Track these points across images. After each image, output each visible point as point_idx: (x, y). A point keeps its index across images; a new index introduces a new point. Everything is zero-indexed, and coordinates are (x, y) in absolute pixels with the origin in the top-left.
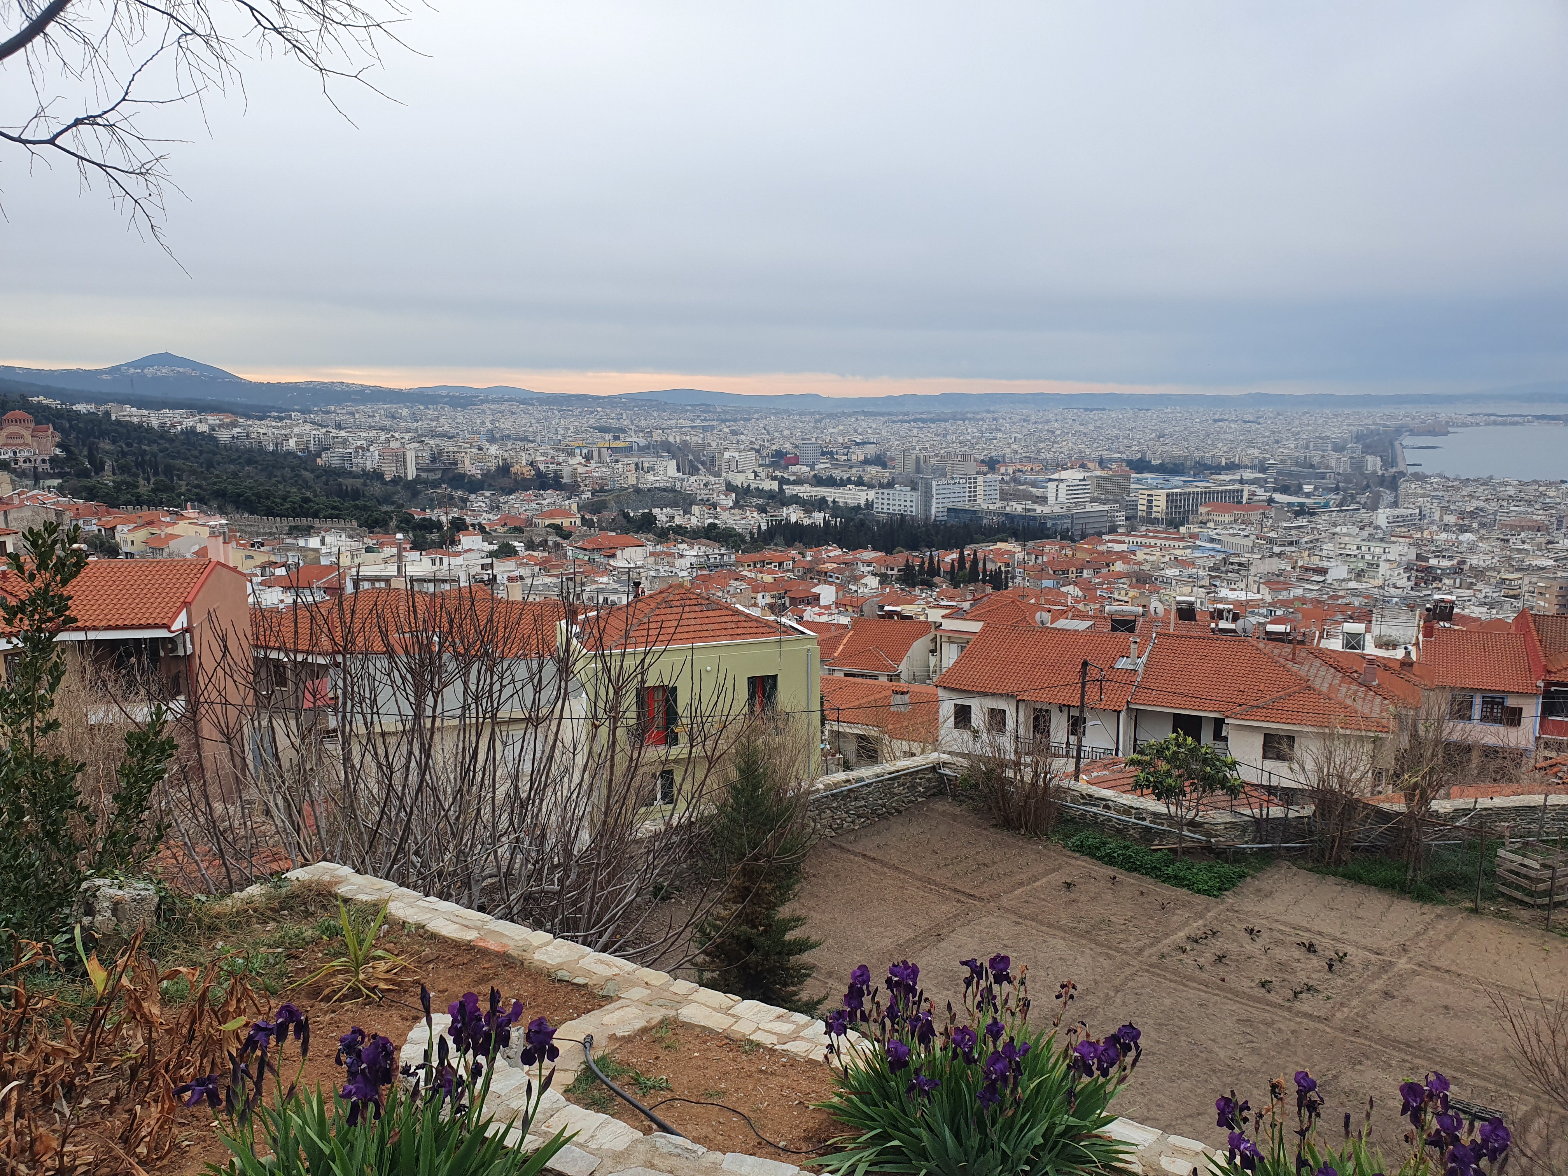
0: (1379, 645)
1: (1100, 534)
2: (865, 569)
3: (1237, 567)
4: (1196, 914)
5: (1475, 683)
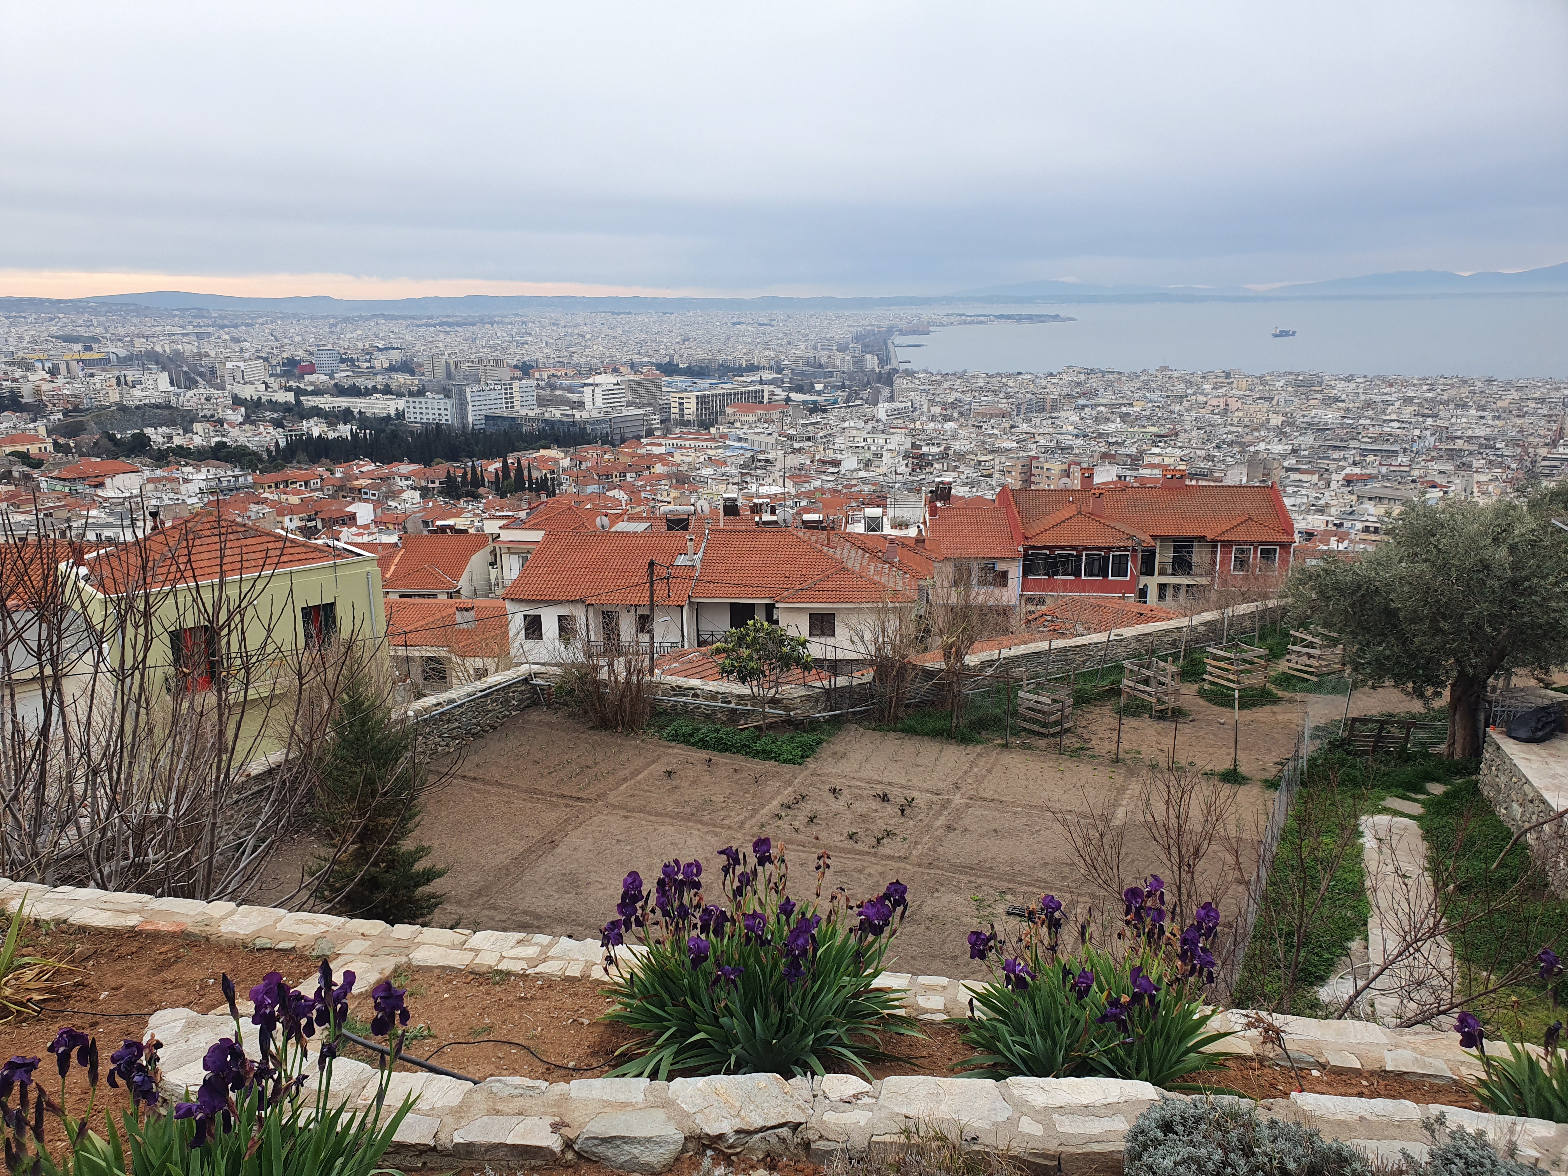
0: (894, 526)
1: (638, 438)
2: (404, 483)
3: (763, 464)
4: (785, 782)
5: (972, 553)
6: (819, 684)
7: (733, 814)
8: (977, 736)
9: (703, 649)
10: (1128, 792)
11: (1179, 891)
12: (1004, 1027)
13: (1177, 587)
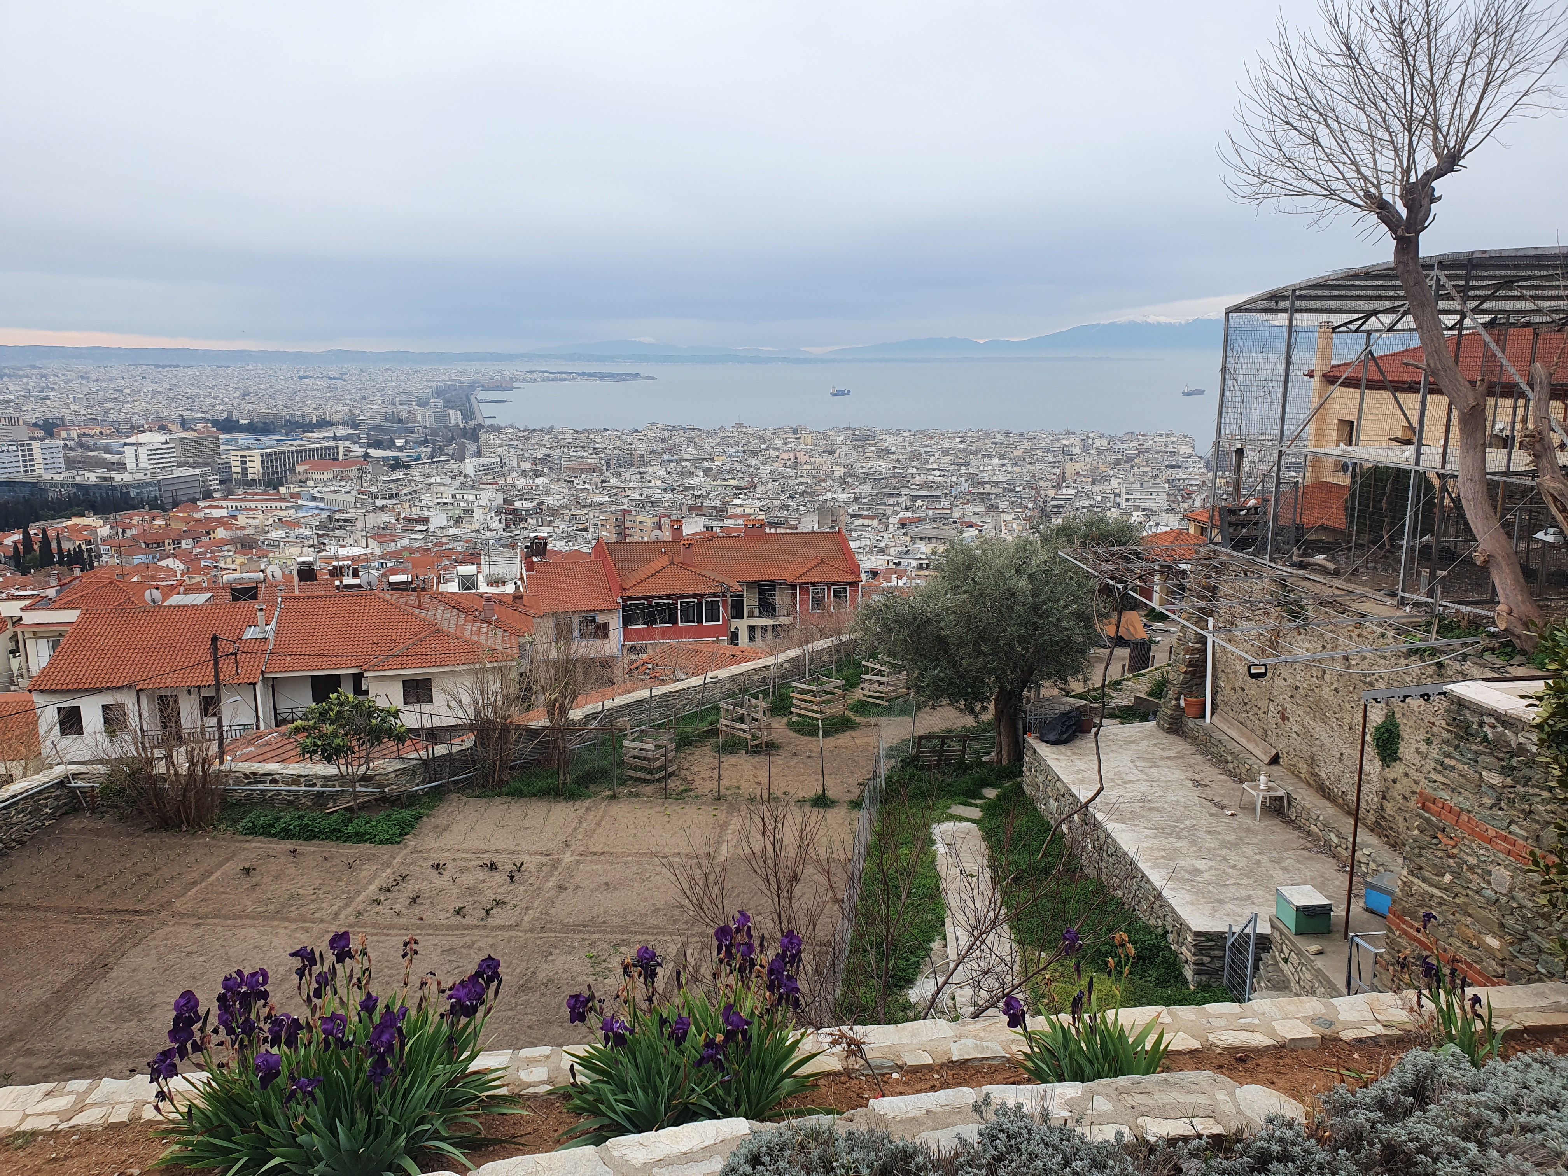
0: (490, 584)
1: (194, 501)
3: (343, 524)
4: (382, 864)
5: (570, 607)
6: (415, 755)
7: (324, 905)
8: (585, 791)
9: (283, 729)
10: (731, 827)
11: (780, 918)
12: (606, 1087)
13: (764, 628)
